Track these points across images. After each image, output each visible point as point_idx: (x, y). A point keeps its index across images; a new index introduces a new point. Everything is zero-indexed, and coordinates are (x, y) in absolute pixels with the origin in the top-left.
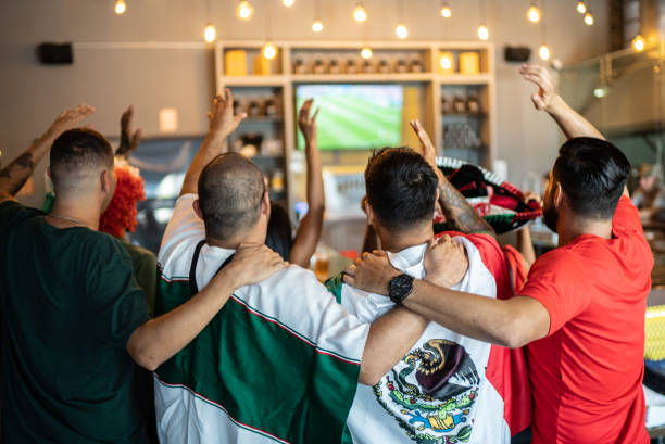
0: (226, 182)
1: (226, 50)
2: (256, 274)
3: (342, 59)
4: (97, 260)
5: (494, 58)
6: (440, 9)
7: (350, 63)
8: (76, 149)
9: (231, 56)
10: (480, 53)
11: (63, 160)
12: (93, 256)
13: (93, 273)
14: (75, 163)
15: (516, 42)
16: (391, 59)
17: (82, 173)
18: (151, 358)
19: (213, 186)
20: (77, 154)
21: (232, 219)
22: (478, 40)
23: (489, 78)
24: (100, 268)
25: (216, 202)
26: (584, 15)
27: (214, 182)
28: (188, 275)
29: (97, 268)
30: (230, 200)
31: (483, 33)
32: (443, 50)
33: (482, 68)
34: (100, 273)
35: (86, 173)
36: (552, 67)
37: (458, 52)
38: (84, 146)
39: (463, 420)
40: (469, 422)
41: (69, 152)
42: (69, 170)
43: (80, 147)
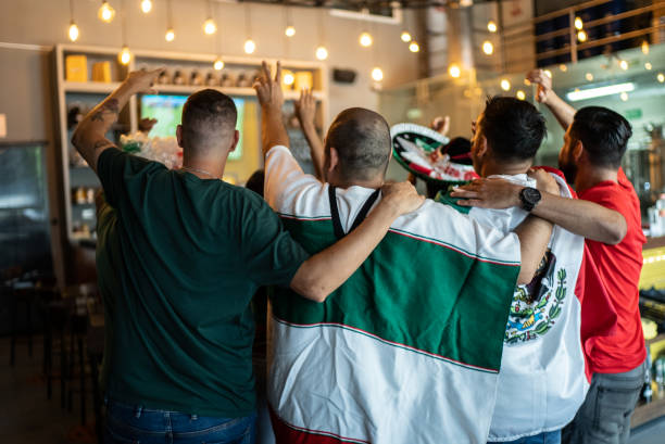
0: (378, 126)
1: (67, 54)
3: (187, 71)
4: (250, 206)
5: (325, 78)
6: (285, 29)
7: (194, 75)
8: (219, 109)
9: (71, 60)
10: (313, 71)
11: (208, 119)
12: (246, 204)
13: (249, 217)
14: (220, 123)
15: (344, 64)
16: (234, 74)
18: (323, 288)
20: (220, 113)
22: (315, 59)
23: (322, 95)
24: (255, 213)
26: (409, 43)
28: (330, 214)
30: (381, 143)
31: (322, 54)
32: (284, 68)
33: (315, 86)
36: (373, 90)
37: (295, 70)
38: (225, 106)
39: (541, 318)
40: (544, 319)
41: (213, 111)
42: (214, 129)
43: (222, 107)
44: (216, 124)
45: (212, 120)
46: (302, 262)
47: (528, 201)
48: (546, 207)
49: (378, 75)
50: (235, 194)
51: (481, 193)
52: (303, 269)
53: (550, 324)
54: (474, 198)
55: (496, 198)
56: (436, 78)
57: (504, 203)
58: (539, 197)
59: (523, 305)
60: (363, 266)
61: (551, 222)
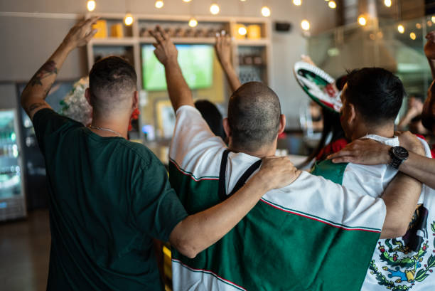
0: (257, 104)
2: (283, 181)
3: (173, 27)
5: (269, 29)
7: (178, 31)
8: (115, 77)
10: (261, 25)
13: (138, 175)
14: (117, 89)
15: (282, 19)
16: (206, 28)
17: (122, 96)
18: (194, 248)
19: (246, 107)
20: (117, 80)
21: (260, 134)
22: (262, 16)
23: (266, 42)
24: (143, 172)
25: (249, 120)
27: (248, 104)
29: (140, 171)
30: (261, 119)
31: (266, 12)
32: (240, 23)
33: (263, 35)
34: (142, 175)
35: (125, 95)
36: (303, 36)
37: (247, 24)
38: (120, 74)
39: (419, 266)
40: (423, 267)
41: (111, 80)
42: (112, 96)
43: (119, 75)
44: (113, 90)
45: (110, 88)
46: (178, 222)
47: (396, 158)
48: (413, 166)
49: (306, 25)
50: (128, 151)
51: (354, 150)
52: (178, 228)
53: (428, 272)
54: (347, 156)
55: (367, 155)
56: (349, 26)
57: (374, 160)
58: (407, 155)
59: (401, 255)
60: (236, 227)
61: (420, 181)
